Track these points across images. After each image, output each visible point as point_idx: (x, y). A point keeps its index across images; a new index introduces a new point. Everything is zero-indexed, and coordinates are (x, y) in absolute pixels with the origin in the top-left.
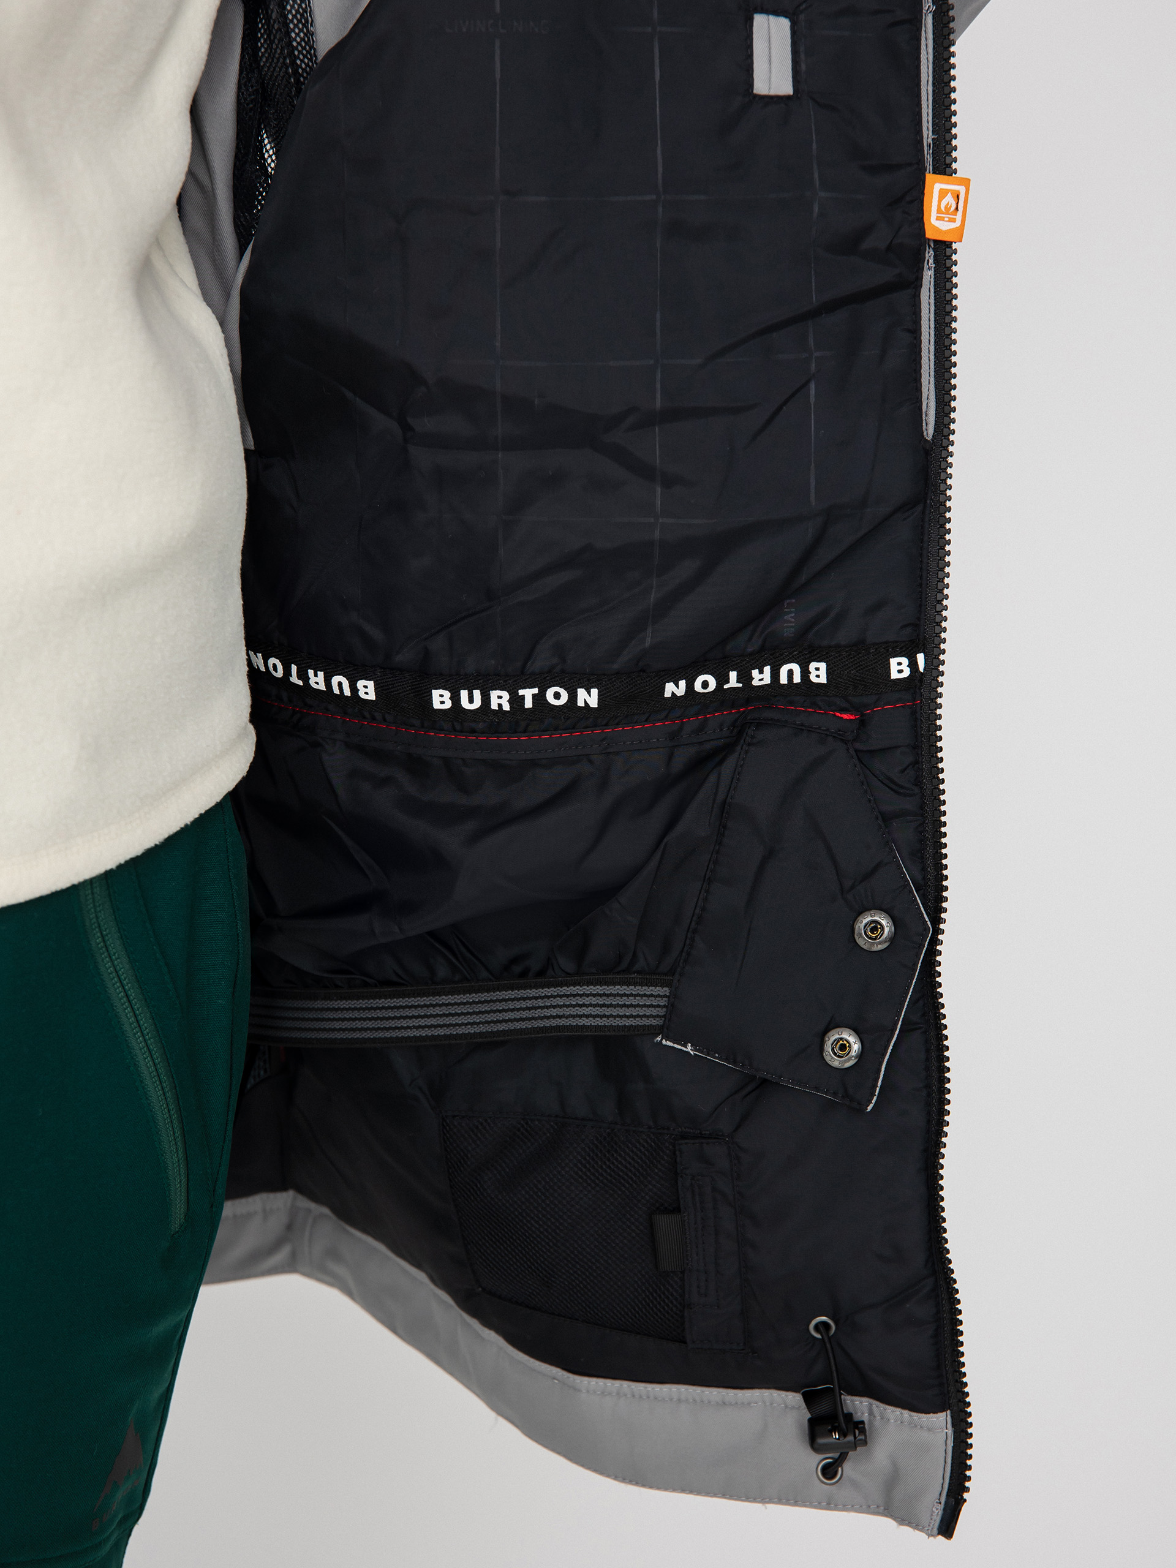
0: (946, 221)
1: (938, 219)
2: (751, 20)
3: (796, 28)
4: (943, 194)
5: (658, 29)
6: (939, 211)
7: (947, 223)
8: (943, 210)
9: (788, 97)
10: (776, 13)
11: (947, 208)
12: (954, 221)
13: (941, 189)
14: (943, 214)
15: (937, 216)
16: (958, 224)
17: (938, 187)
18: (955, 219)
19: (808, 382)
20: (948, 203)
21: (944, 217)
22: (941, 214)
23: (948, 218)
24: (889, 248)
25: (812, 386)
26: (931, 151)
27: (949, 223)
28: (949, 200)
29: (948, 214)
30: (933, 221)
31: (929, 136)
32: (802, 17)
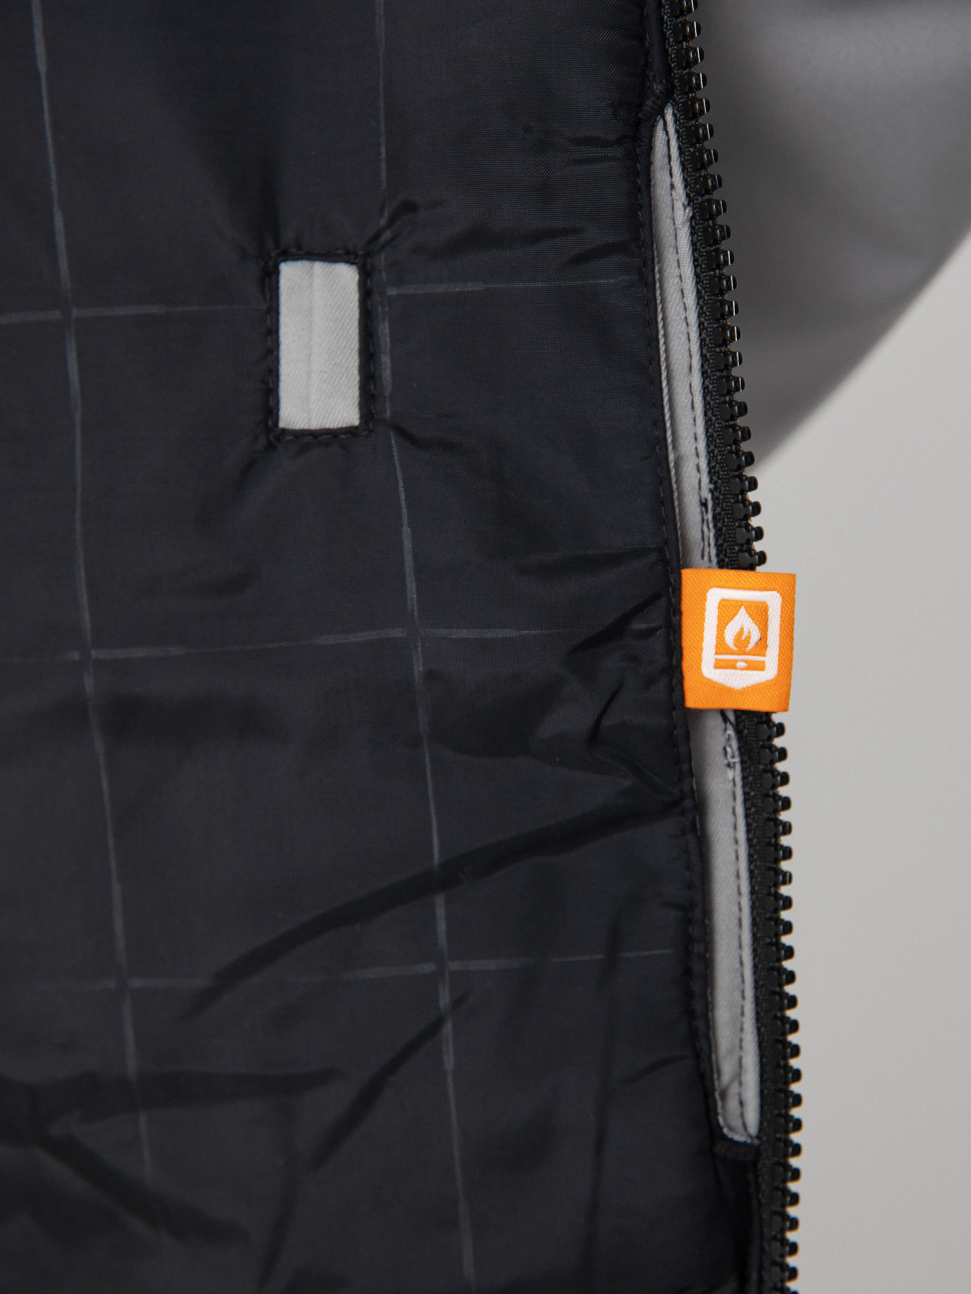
0: (742, 669)
1: (719, 665)
2: (275, 273)
3: (369, 282)
4: (727, 610)
5: (75, 313)
6: (721, 647)
7: (744, 672)
8: (735, 648)
9: (350, 431)
10: (329, 256)
11: (741, 640)
12: (760, 667)
13: (723, 600)
14: (732, 653)
15: (717, 660)
16: (771, 671)
17: (715, 596)
18: (763, 662)
19: (434, 1028)
20: (742, 629)
21: (736, 661)
22: (726, 653)
23: (746, 661)
24: (594, 736)
25: (448, 1029)
26: (710, 516)
27: (750, 672)
28: (742, 621)
29: (745, 654)
30: (708, 671)
31: (703, 485)
32: (382, 260)
